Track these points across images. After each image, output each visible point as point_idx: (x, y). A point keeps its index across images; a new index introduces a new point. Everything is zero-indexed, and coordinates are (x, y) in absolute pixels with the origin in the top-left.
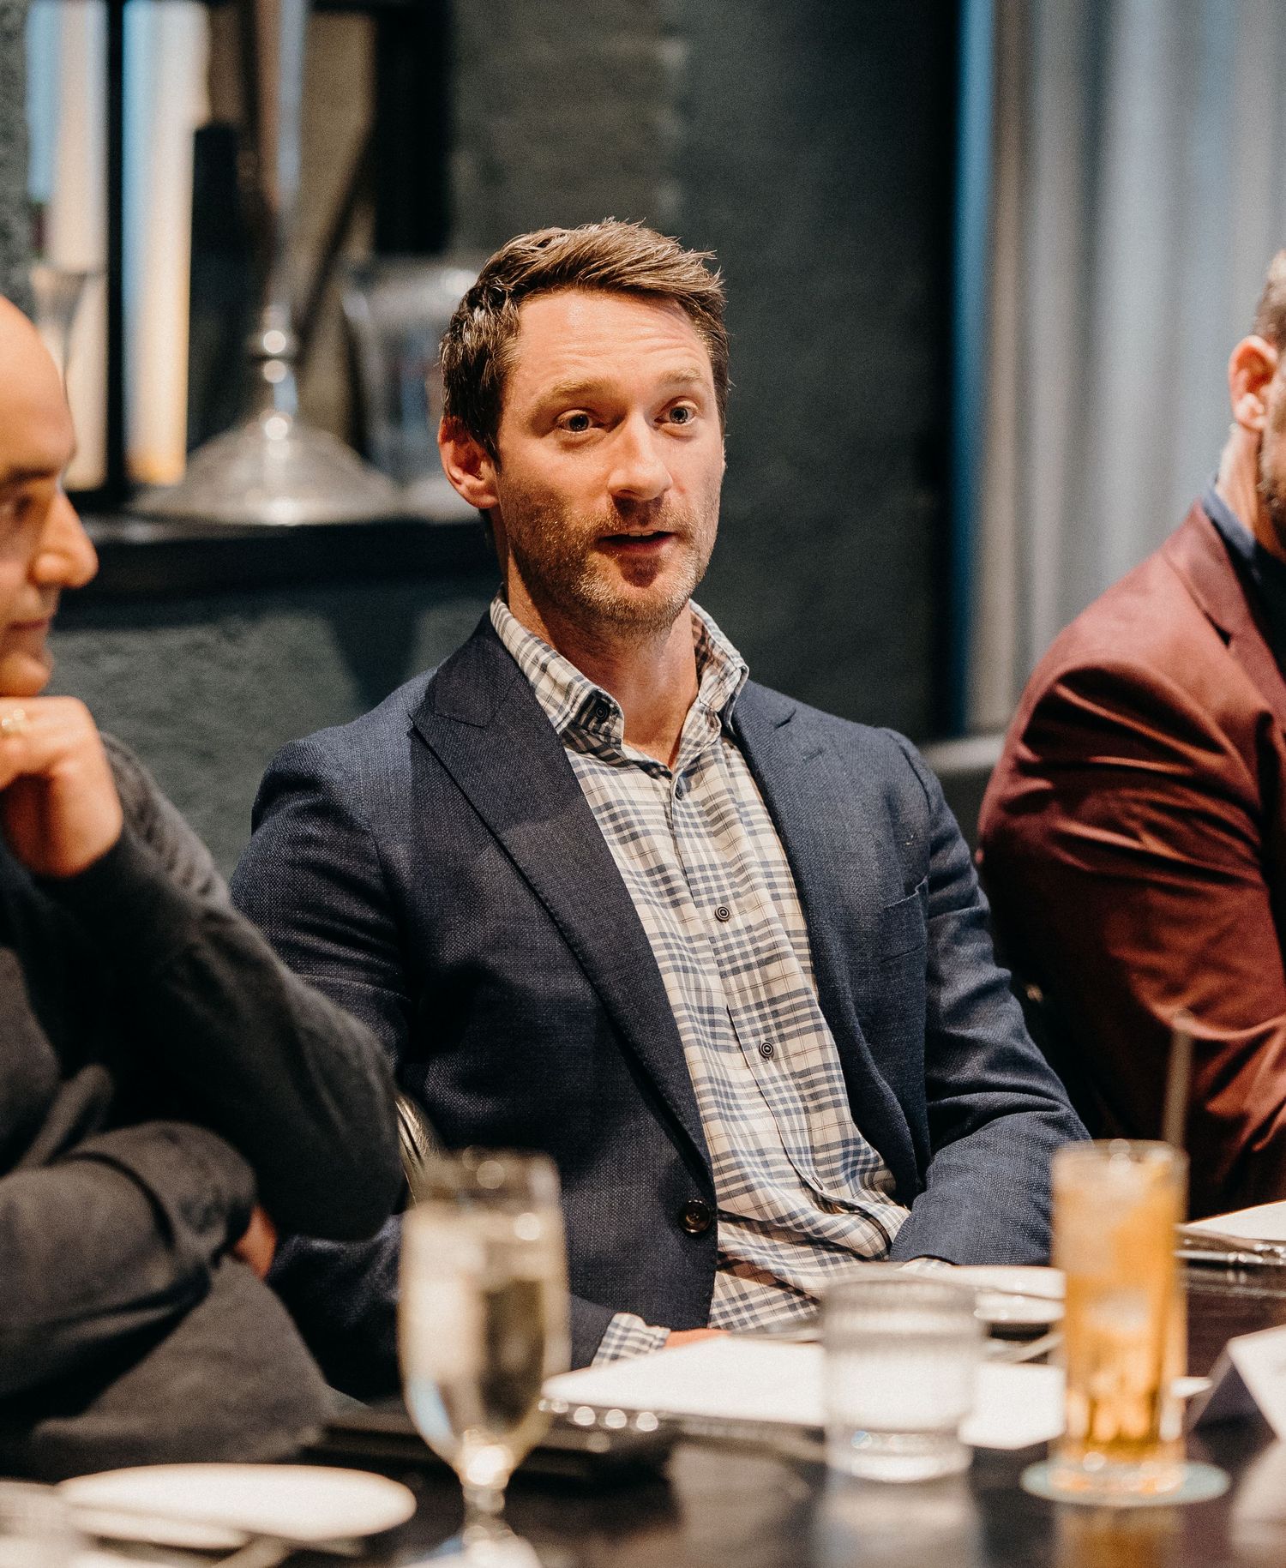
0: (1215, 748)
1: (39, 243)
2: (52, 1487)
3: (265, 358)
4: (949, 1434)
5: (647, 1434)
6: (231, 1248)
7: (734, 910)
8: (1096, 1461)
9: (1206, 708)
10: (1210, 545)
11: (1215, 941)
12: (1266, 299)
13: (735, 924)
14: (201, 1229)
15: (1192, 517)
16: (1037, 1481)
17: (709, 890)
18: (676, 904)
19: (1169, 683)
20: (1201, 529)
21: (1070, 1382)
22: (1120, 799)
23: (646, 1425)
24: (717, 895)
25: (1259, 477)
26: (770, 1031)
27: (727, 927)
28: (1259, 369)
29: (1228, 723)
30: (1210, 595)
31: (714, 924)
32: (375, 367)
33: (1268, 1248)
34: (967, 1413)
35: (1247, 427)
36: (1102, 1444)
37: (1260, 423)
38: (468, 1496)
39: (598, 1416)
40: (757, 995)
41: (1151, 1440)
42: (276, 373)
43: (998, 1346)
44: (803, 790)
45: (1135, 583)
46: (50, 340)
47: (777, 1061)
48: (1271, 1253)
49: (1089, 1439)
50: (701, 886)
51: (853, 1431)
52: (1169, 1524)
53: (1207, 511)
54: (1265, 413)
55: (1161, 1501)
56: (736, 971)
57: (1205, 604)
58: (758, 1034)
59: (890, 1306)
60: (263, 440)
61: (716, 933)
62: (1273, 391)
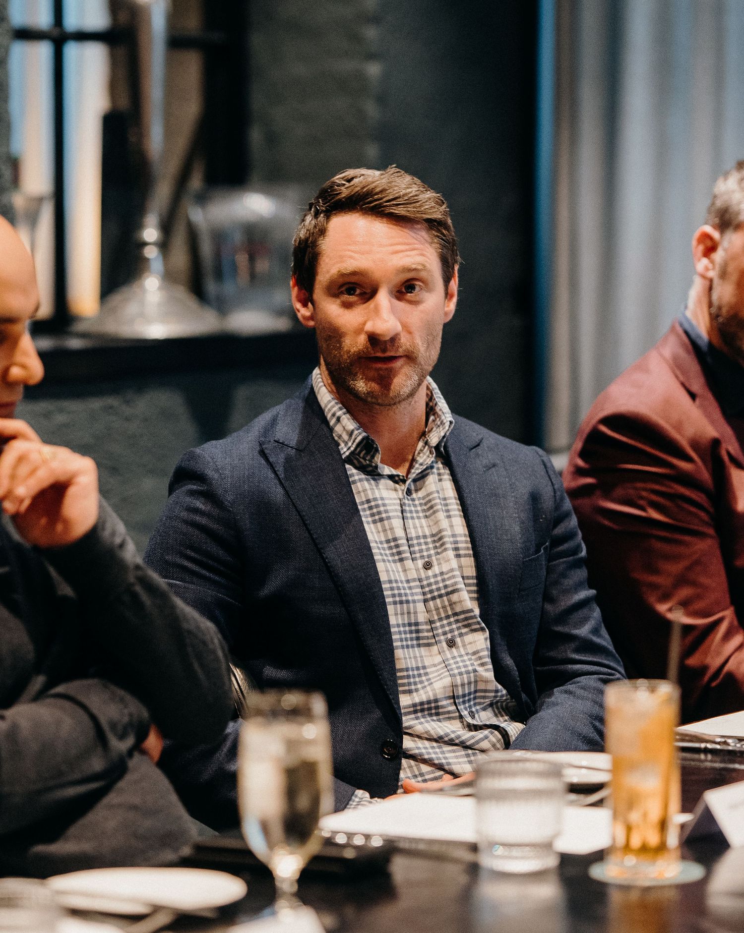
0: (689, 459)
1: (16, 180)
2: (42, 881)
3: (145, 244)
4: (547, 846)
5: (377, 848)
6: (138, 747)
7: (435, 563)
8: (631, 860)
9: (682, 436)
10: (683, 345)
11: (689, 568)
12: (713, 204)
13: (434, 571)
14: (122, 737)
15: (673, 329)
16: (598, 872)
17: (421, 551)
18: (401, 560)
19: (662, 423)
20: (678, 336)
21: (615, 816)
22: (636, 489)
23: (377, 843)
24: (425, 554)
25: (710, 305)
26: (453, 632)
27: (430, 573)
28: (709, 243)
29: (695, 444)
30: (684, 373)
31: (422, 571)
32: (206, 249)
33: (723, 740)
34: (557, 835)
35: (703, 277)
36: (634, 851)
37: (711, 274)
38: (278, 884)
39: (349, 838)
40: (446, 611)
41: (662, 848)
42: (151, 253)
43: (573, 797)
44: (481, 490)
45: (642, 367)
46: (23, 235)
47: (457, 648)
48: (725, 743)
49: (627, 848)
50: (417, 548)
51: (492, 844)
52: (672, 894)
53: (681, 325)
54: (714, 269)
55: (667, 883)
56: (433, 598)
57: (682, 378)
58: (446, 634)
59: (513, 774)
60: (144, 291)
61: (423, 576)
62: (719, 256)
